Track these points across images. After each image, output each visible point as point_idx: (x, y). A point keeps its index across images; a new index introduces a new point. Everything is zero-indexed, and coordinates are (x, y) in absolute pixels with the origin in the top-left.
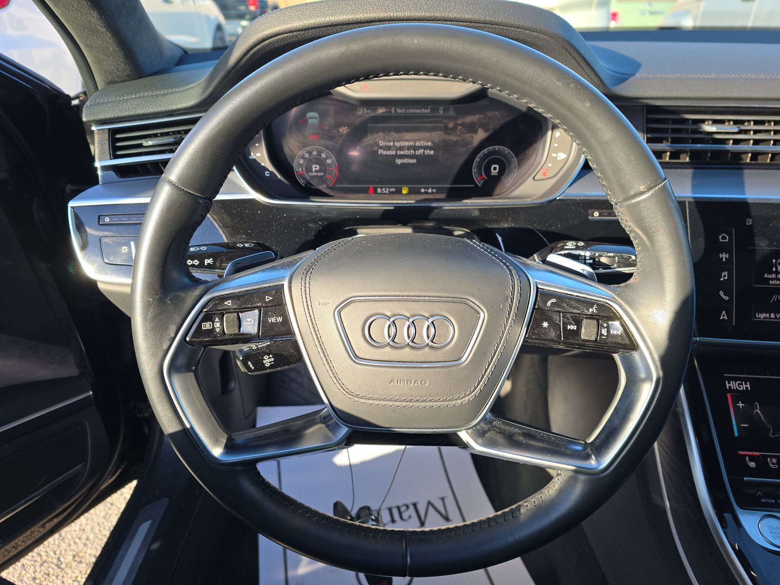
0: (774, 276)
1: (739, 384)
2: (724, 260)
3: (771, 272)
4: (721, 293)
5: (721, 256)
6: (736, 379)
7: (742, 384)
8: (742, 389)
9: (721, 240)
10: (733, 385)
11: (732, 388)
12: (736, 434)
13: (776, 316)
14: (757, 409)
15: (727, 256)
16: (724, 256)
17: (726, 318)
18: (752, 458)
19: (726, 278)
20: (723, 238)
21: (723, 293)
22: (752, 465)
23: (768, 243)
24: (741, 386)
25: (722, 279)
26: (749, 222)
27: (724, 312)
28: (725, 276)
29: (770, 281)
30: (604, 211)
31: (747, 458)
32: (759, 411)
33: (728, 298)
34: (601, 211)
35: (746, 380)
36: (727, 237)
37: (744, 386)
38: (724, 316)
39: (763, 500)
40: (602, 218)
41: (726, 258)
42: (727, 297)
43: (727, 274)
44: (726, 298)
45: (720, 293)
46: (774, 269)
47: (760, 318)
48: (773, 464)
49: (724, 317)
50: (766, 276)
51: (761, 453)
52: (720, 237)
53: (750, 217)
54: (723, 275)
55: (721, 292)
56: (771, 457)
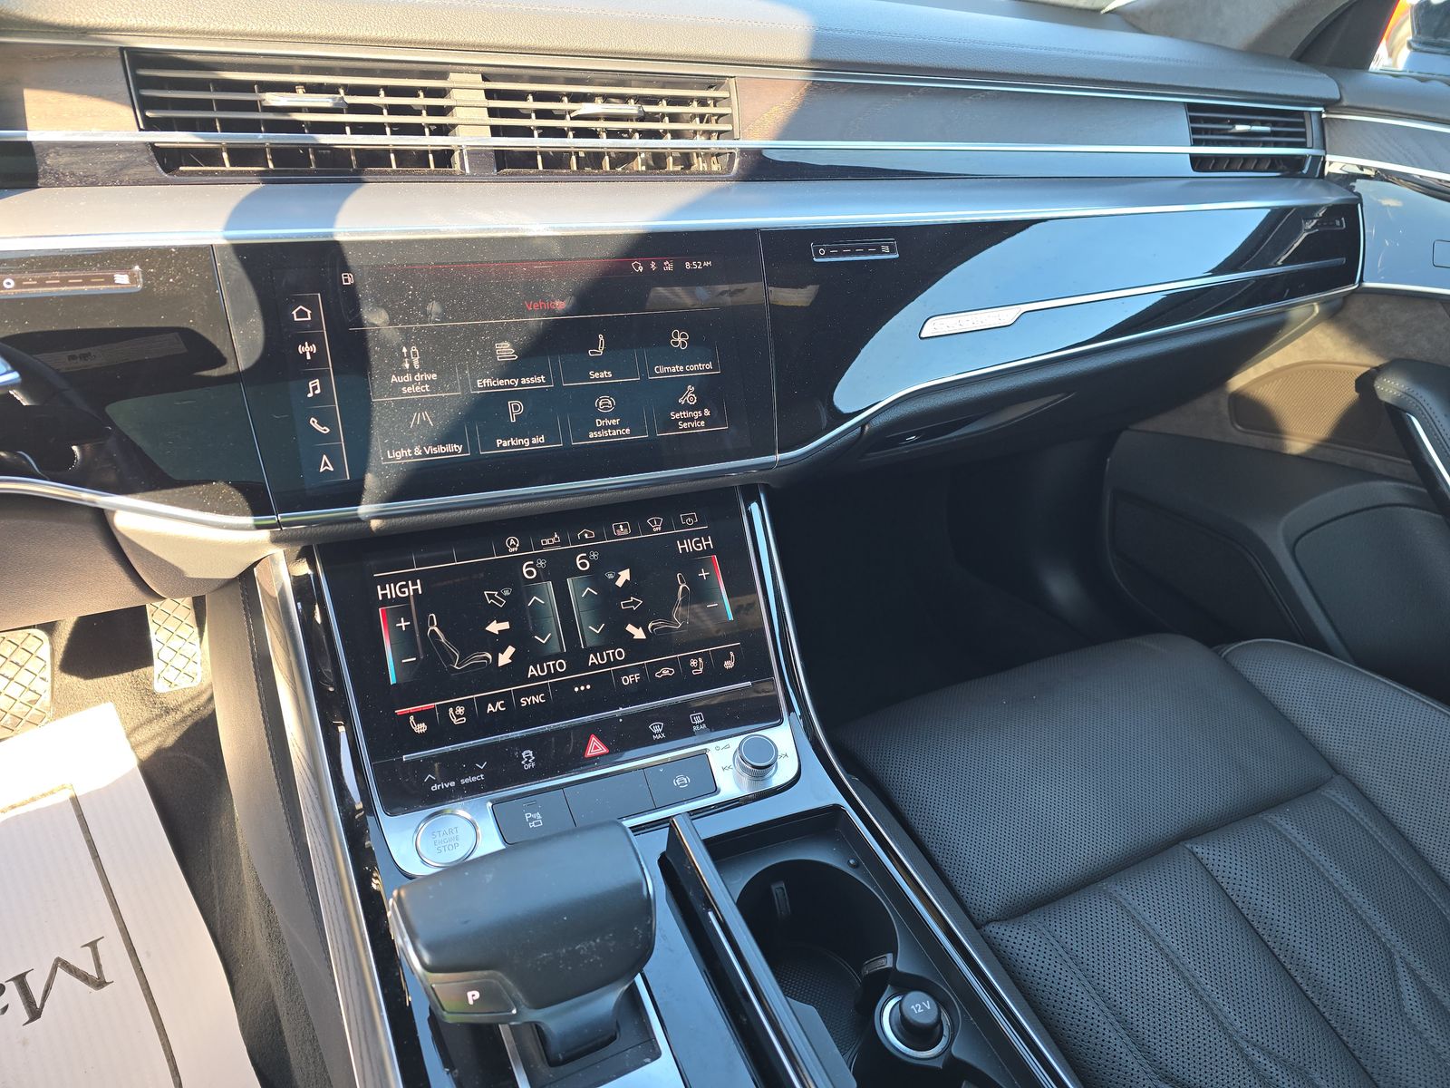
0: (408, 378)
1: (401, 587)
2: (309, 357)
3: (402, 372)
4: (314, 423)
5: (301, 350)
6: (395, 579)
7: (407, 586)
8: (407, 594)
9: (296, 319)
10: (392, 591)
11: (389, 597)
12: (393, 680)
13: (424, 452)
14: (432, 624)
15: (314, 348)
16: (307, 349)
17: (332, 469)
18: (420, 717)
19: (318, 392)
20: (300, 314)
21: (316, 421)
22: (421, 728)
23: (387, 317)
24: (406, 590)
25: (310, 395)
26: (346, 280)
27: (325, 457)
28: (315, 388)
29: (403, 389)
30: (26, 275)
31: (412, 718)
32: (436, 629)
33: (328, 430)
34: (18, 276)
35: (413, 577)
36: (309, 312)
37: (411, 588)
38: (326, 464)
39: (435, 788)
40: (19, 290)
41: (311, 353)
42: (325, 428)
43: (318, 384)
44: (325, 430)
45: (311, 422)
46: (407, 366)
47: (394, 459)
48: (458, 716)
49: (326, 468)
50: (394, 379)
51: (436, 704)
52: (294, 313)
53: (346, 269)
54: (311, 386)
55: (312, 419)
56: (454, 705)
